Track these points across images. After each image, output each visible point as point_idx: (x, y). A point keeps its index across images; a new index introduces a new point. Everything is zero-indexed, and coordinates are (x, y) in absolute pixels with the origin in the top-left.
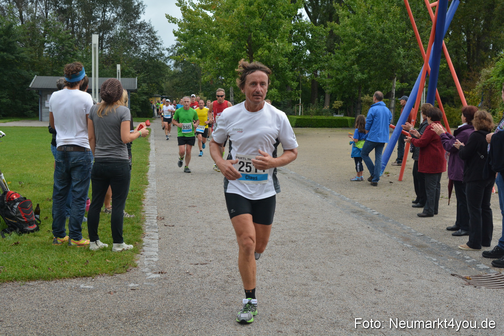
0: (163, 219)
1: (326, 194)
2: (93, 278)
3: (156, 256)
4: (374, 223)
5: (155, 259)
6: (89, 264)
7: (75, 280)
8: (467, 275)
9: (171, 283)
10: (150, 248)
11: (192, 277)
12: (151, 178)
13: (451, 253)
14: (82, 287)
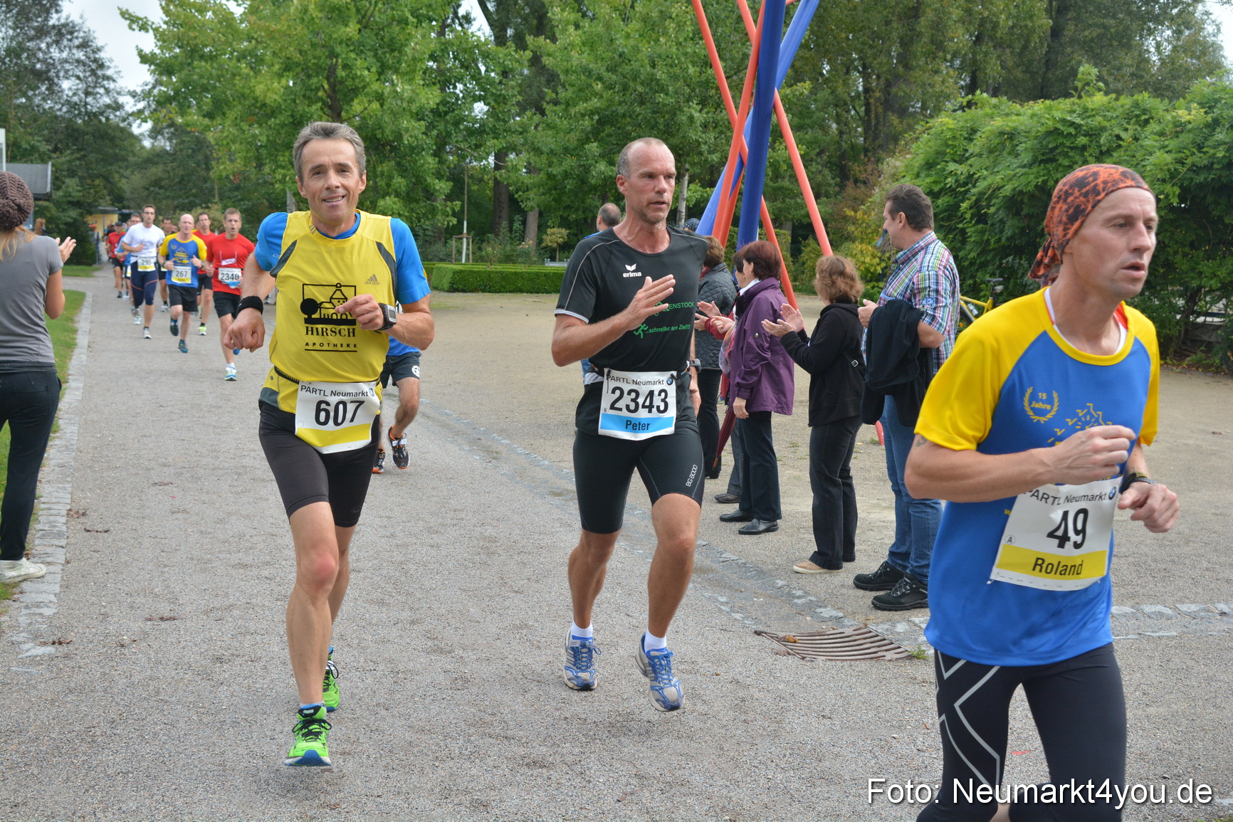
0: (84, 514)
1: (497, 453)
3: (50, 605)
5: (47, 612)
8: (790, 632)
9: (80, 667)
11: (134, 650)
12: (66, 416)
13: (764, 583)
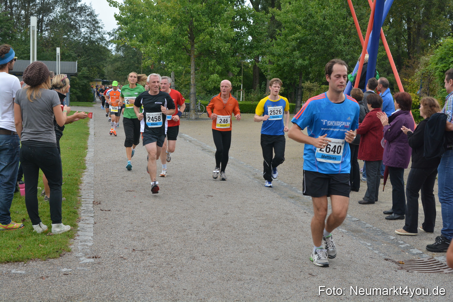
0: (100, 203)
2: (25, 263)
3: (90, 241)
4: (310, 208)
5: (90, 244)
6: (22, 249)
7: (7, 265)
8: (400, 259)
9: (105, 268)
10: (84, 233)
11: (126, 261)
12: (88, 163)
13: (385, 238)
14: (13, 272)
